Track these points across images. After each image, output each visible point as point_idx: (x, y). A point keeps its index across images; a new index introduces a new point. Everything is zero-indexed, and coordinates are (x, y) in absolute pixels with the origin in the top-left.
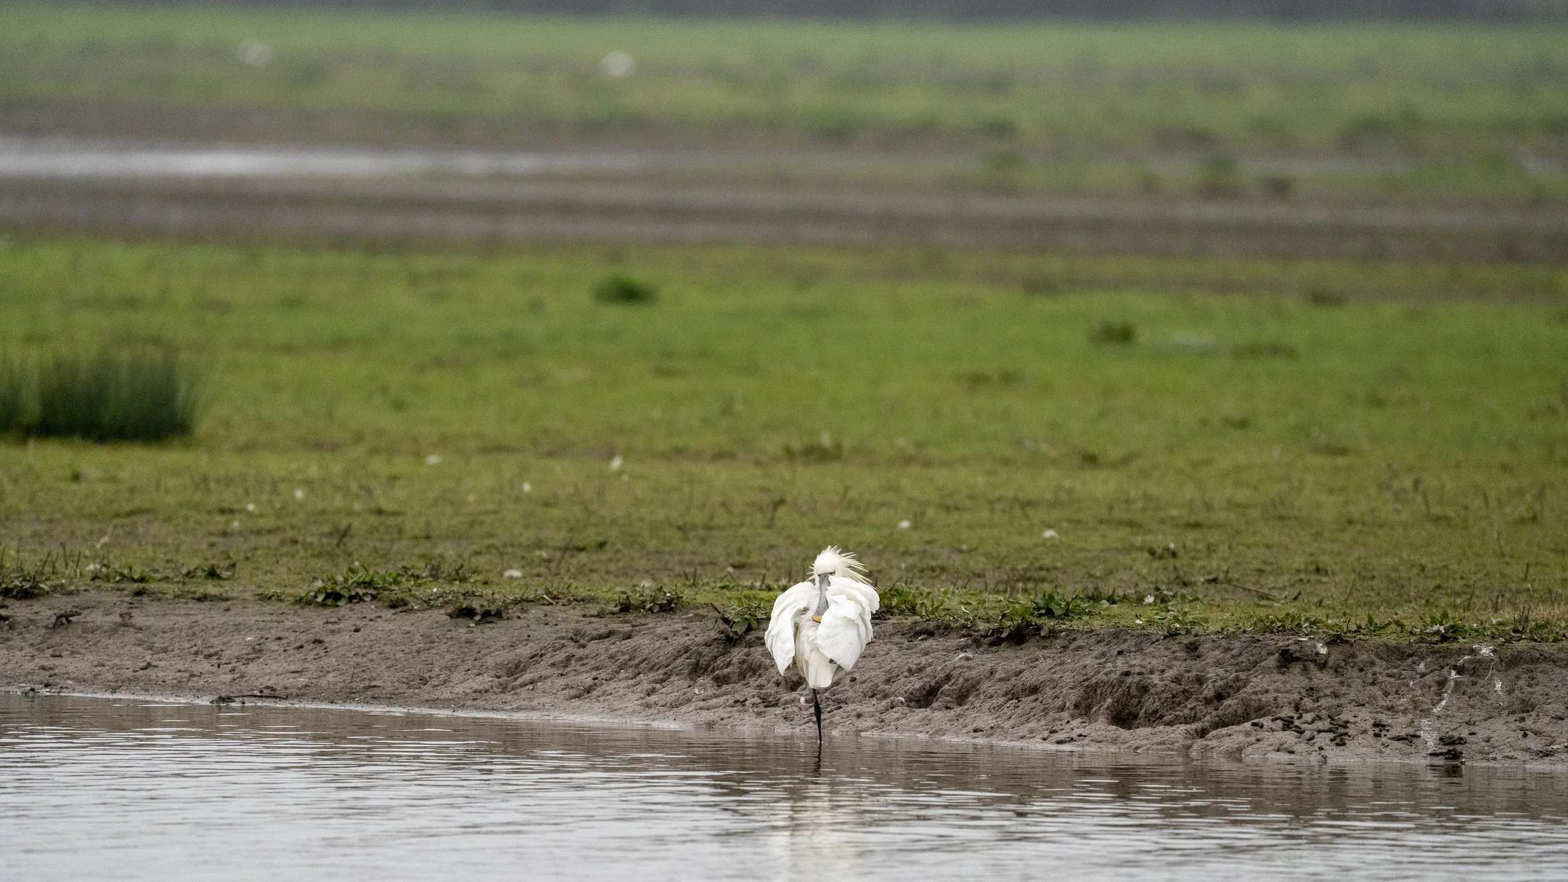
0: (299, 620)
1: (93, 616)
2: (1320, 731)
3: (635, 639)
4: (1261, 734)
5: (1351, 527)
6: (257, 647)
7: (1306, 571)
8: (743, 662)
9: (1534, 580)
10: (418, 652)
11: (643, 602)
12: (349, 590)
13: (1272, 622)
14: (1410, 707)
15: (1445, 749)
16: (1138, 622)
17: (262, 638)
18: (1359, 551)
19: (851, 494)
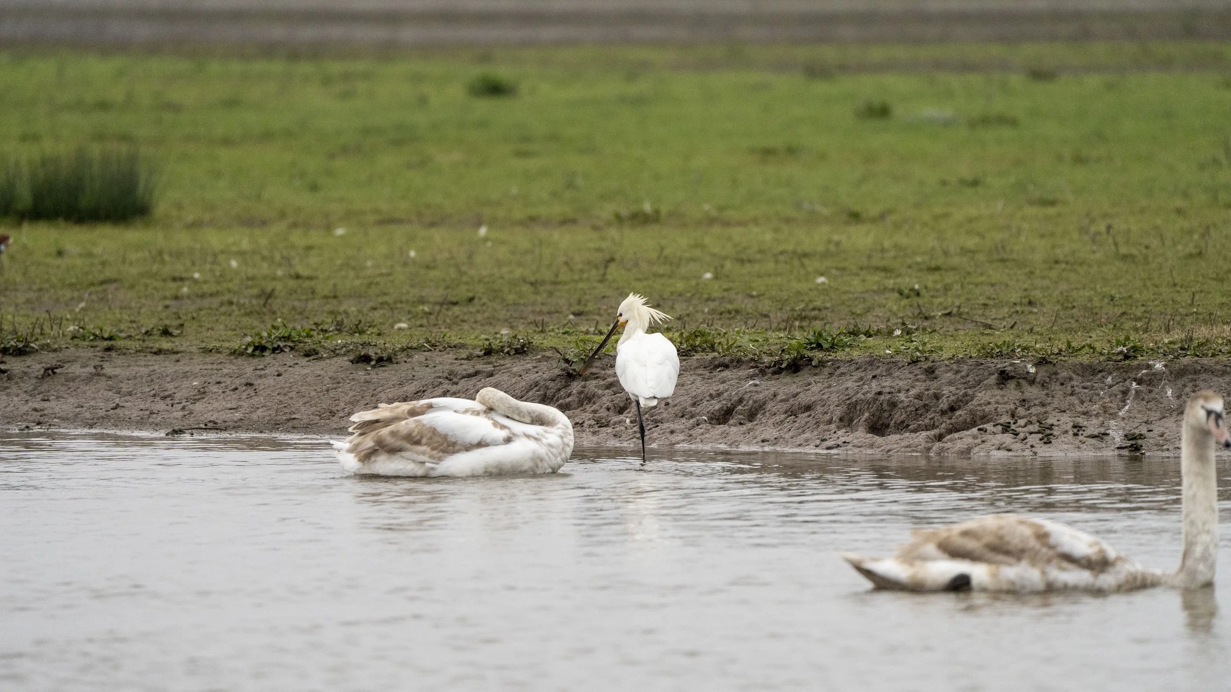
0: (234, 368)
1: (73, 368)
2: (1031, 433)
3: (496, 376)
4: (986, 437)
5: (1057, 266)
6: (202, 390)
7: (1021, 304)
8: (580, 393)
9: (1199, 305)
10: (328, 390)
11: (502, 347)
12: (273, 344)
13: (992, 349)
14: (1101, 412)
15: (1129, 443)
16: (888, 352)
17: (205, 382)
18: (1064, 286)
19: (666, 252)
